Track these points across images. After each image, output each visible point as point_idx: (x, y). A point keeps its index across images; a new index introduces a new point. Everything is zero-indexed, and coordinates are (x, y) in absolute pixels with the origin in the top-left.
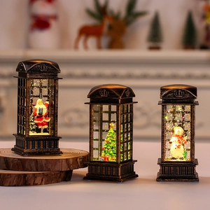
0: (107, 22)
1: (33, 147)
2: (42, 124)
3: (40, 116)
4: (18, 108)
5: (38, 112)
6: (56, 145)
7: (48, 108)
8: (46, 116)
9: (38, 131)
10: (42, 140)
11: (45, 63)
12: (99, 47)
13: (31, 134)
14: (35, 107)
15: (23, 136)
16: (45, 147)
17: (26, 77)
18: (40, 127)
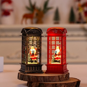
0: (35, 12)
1: (30, 70)
2: (34, 59)
3: (33, 55)
4: (22, 50)
5: (32, 53)
6: (41, 68)
7: (37, 51)
8: (36, 55)
9: (32, 62)
10: (34, 66)
11: (35, 29)
12: (32, 23)
13: (29, 63)
14: (30, 50)
15: (24, 64)
16: (35, 69)
17: (26, 36)
18: (33, 60)
